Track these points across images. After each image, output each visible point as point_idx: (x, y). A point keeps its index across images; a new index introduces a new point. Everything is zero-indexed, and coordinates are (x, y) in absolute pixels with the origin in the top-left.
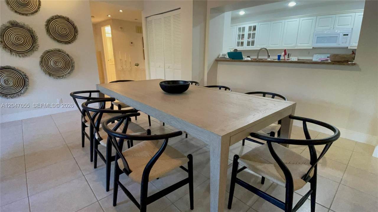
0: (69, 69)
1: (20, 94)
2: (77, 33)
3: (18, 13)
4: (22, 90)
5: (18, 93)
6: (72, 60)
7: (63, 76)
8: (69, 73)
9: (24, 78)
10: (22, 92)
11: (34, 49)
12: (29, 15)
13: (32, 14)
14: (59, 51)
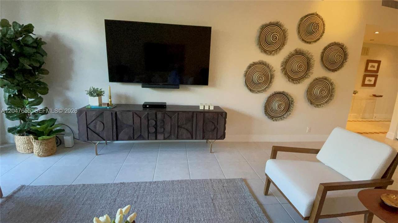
0: (327, 97)
1: (283, 118)
2: (345, 60)
3: (304, 41)
4: (285, 115)
5: (281, 117)
6: (333, 89)
7: (321, 105)
8: (326, 102)
9: (290, 104)
10: (285, 116)
11: (306, 76)
12: (312, 43)
13: (315, 41)
14: (326, 79)
